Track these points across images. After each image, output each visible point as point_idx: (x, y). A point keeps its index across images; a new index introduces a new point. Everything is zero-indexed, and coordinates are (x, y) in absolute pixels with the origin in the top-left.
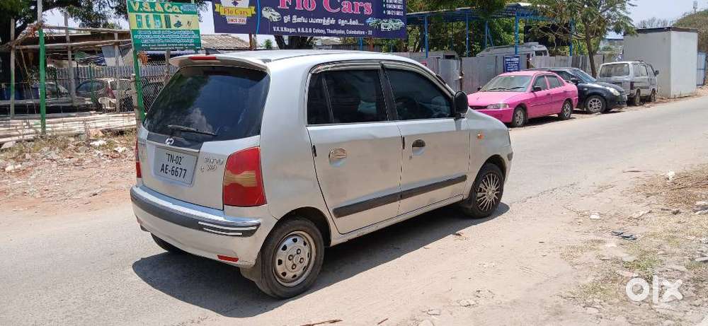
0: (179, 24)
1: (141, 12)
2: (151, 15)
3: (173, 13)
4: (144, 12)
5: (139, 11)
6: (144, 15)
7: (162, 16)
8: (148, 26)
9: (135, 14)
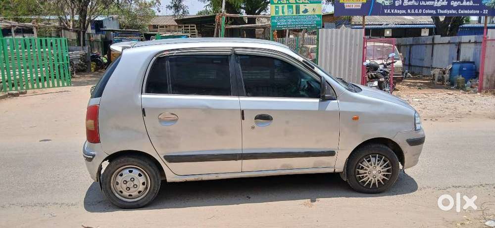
0: (306, 11)
1: (280, 4)
2: (286, 6)
3: (303, 3)
4: (281, 3)
5: (278, 3)
6: (280, 6)
7: (294, 6)
8: (283, 13)
9: (275, 5)
